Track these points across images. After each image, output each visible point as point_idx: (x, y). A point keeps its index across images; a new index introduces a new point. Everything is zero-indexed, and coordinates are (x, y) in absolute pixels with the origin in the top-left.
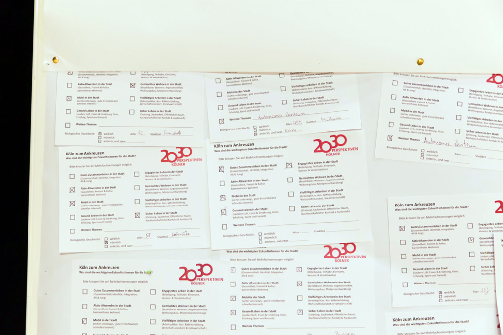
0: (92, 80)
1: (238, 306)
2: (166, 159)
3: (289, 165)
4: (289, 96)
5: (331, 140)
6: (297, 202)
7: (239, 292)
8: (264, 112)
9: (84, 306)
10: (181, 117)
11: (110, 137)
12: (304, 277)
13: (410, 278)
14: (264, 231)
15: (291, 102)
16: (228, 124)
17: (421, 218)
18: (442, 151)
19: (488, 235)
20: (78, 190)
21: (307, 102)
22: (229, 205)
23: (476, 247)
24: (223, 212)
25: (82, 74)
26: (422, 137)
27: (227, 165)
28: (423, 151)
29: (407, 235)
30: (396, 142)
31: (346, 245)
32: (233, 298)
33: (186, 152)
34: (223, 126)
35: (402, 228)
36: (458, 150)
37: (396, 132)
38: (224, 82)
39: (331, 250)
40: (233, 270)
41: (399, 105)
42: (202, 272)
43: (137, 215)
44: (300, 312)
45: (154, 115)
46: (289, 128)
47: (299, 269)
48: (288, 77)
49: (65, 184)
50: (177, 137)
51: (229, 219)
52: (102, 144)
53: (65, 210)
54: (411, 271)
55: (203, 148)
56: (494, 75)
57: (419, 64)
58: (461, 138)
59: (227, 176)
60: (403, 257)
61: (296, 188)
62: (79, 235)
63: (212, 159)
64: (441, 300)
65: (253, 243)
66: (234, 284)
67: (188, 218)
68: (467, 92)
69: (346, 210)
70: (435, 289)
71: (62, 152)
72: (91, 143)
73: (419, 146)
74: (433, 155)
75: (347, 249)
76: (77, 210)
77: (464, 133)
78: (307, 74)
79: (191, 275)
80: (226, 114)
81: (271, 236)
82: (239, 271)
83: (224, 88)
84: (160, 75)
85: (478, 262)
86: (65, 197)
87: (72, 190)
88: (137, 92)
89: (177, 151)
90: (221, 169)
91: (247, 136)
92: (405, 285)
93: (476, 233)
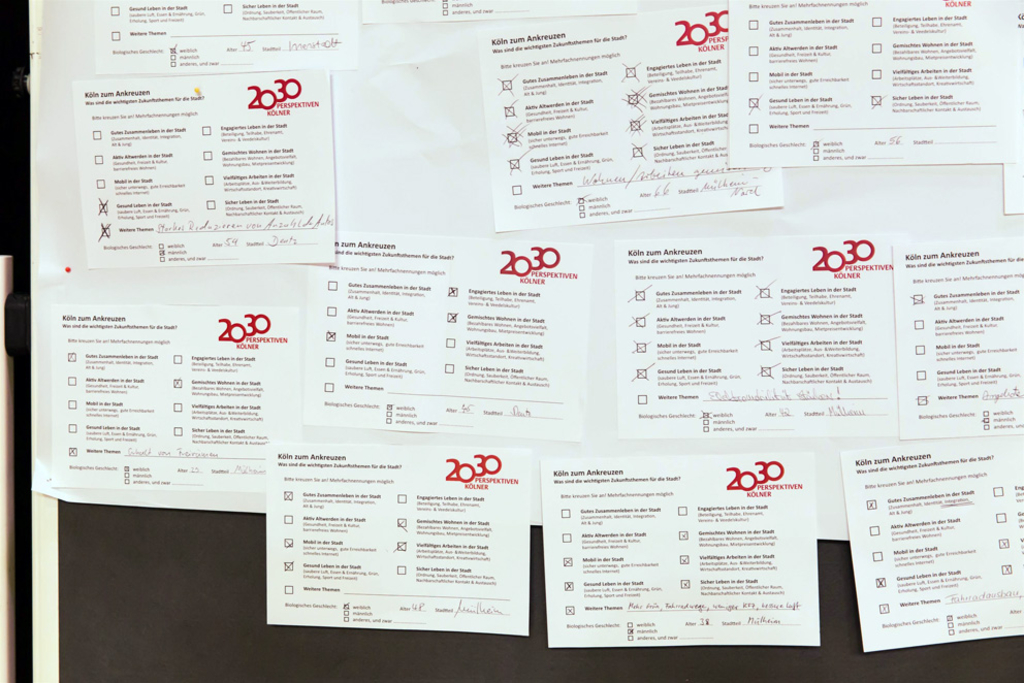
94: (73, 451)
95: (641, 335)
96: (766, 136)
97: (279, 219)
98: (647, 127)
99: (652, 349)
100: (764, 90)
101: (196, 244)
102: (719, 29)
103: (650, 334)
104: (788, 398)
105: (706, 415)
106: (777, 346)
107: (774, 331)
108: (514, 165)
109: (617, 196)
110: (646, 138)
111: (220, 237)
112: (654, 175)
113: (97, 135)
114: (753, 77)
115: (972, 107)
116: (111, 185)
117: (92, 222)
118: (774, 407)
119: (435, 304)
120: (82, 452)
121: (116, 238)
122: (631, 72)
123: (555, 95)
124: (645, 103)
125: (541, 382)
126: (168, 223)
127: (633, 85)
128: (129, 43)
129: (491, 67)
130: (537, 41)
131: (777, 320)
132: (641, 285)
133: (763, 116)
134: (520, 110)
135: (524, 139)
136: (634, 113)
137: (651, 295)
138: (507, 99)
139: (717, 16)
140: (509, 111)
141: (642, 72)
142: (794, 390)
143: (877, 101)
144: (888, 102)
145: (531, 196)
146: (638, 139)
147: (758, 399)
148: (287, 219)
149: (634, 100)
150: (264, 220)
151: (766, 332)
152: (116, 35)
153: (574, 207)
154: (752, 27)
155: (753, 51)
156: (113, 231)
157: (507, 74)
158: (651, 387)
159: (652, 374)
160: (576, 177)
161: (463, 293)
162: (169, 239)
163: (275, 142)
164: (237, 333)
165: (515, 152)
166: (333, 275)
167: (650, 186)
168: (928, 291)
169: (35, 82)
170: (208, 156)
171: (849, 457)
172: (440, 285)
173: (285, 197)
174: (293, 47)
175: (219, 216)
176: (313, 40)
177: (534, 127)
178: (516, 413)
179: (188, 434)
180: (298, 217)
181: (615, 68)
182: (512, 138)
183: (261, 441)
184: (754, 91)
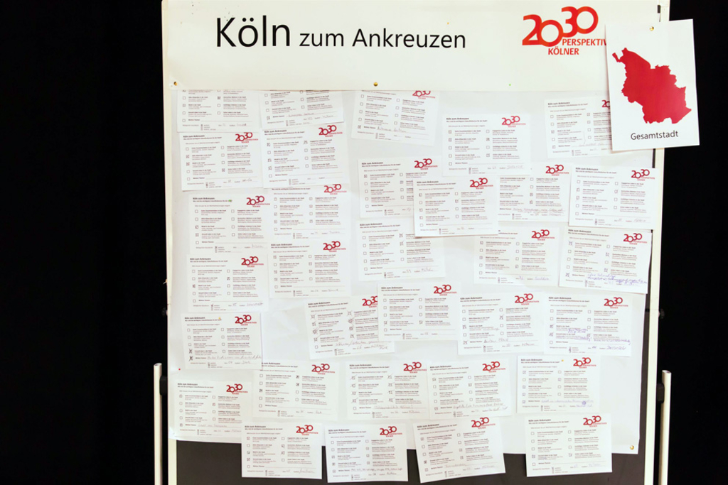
0: (197, 95)
1: (278, 218)
2: (238, 139)
3: (306, 142)
4: (306, 103)
5: (328, 128)
6: (310, 162)
7: (278, 211)
8: (291, 113)
9: (197, 219)
10: (246, 115)
11: (207, 127)
12: (314, 203)
13: (370, 203)
14: (292, 178)
15: (306, 107)
16: (272, 120)
17: (375, 170)
18: (387, 134)
19: (410, 179)
20: (191, 157)
21: (316, 107)
22: (273, 164)
23: (405, 186)
24: (270, 168)
25: (191, 92)
26: (376, 126)
27: (272, 142)
28: (377, 134)
29: (368, 180)
30: (363, 129)
31: (336, 185)
32: (275, 214)
33: (249, 135)
34: (269, 121)
35: (365, 176)
36: (395, 133)
37: (363, 123)
38: (269, 96)
39: (328, 188)
40: (275, 199)
41: (364, 108)
42: (259, 200)
43: (223, 170)
44: (311, 221)
45: (231, 115)
46: (305, 121)
47: (311, 199)
48: (305, 93)
49: (183, 153)
50: (245, 127)
51: (273, 172)
52: (203, 131)
53: (184, 168)
54: (370, 199)
55: (258, 133)
56: (417, 92)
57: (376, 85)
58: (398, 127)
59: (272, 148)
60: (366, 191)
61: (310, 155)
62: (192, 181)
63: (263, 139)
64: (386, 214)
65: (286, 185)
66: (276, 207)
67: (251, 171)
68: (401, 101)
69: (336, 167)
70: (383, 208)
71: (181, 136)
72: (197, 131)
73: (375, 131)
74: (382, 136)
75: (337, 187)
76: (191, 168)
77: (399, 124)
78: (315, 91)
79: (253, 202)
80: (271, 114)
81: (295, 181)
82: (278, 199)
83: (269, 99)
84: (234, 92)
85: (405, 194)
86: (184, 161)
87: (188, 157)
88: (222, 102)
89: (244, 135)
90: (268, 144)
91: (282, 126)
92: (367, 206)
93: (405, 179)
94: (181, 425)
95: (354, 389)
96: (390, 332)
97: (245, 356)
98: (355, 329)
99: (357, 393)
100: (388, 319)
101: (219, 362)
102: (375, 301)
103: (357, 389)
104: (397, 408)
105: (373, 413)
106: (394, 393)
107: (393, 388)
108: (316, 340)
109: (346, 349)
110: (354, 332)
111: (227, 361)
112: (357, 343)
113: (188, 330)
114: (385, 315)
115: (448, 324)
116: (193, 345)
117: (187, 355)
118: (393, 410)
119: (293, 380)
120: (184, 425)
121: (194, 360)
122: (349, 313)
123: (327, 320)
124: (354, 322)
125: (324, 403)
126: (211, 356)
127: (350, 317)
128: (198, 303)
129: (308, 311)
130: (322, 304)
131: (394, 385)
132: (354, 375)
133: (388, 326)
134: (317, 324)
135: (318, 332)
136: (351, 325)
137: (357, 378)
138: (313, 320)
139: (374, 298)
140: (314, 324)
141: (353, 313)
142: (399, 405)
143: (421, 322)
144: (424, 323)
145: (320, 349)
146: (352, 332)
147: (388, 408)
148: (247, 356)
149: (350, 321)
150: (240, 356)
151: (390, 388)
152: (194, 301)
153: (334, 352)
154: (385, 300)
155: (385, 308)
156: (194, 358)
157: (313, 314)
158: (357, 405)
159: (358, 401)
160: (334, 343)
161: (301, 377)
162: (211, 361)
163: (243, 333)
164: (232, 390)
165: (315, 336)
166: (262, 372)
167: (356, 346)
168: (437, 377)
169: (169, 312)
170: (223, 337)
171: (415, 426)
172: (294, 375)
173: (246, 350)
174: (248, 305)
175: (226, 355)
176: (255, 303)
177: (322, 329)
178: (317, 413)
179: (217, 420)
180: (250, 356)
181: (345, 312)
182: (315, 332)
183: (240, 422)
184: (386, 319)
